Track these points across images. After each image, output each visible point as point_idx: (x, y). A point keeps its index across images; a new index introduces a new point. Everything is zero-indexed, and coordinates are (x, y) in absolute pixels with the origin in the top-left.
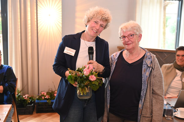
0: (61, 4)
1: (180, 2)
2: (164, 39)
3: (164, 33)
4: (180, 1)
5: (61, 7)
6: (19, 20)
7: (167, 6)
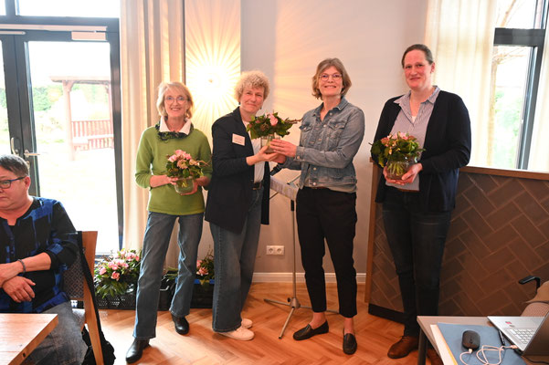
0: (239, 54)
1: (536, 48)
2: (490, 138)
3: (491, 127)
4: (534, 47)
5: (239, 62)
6: (145, 94)
7: (498, 62)
